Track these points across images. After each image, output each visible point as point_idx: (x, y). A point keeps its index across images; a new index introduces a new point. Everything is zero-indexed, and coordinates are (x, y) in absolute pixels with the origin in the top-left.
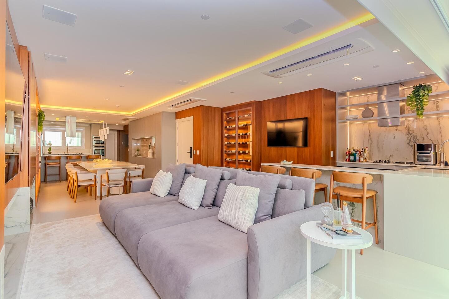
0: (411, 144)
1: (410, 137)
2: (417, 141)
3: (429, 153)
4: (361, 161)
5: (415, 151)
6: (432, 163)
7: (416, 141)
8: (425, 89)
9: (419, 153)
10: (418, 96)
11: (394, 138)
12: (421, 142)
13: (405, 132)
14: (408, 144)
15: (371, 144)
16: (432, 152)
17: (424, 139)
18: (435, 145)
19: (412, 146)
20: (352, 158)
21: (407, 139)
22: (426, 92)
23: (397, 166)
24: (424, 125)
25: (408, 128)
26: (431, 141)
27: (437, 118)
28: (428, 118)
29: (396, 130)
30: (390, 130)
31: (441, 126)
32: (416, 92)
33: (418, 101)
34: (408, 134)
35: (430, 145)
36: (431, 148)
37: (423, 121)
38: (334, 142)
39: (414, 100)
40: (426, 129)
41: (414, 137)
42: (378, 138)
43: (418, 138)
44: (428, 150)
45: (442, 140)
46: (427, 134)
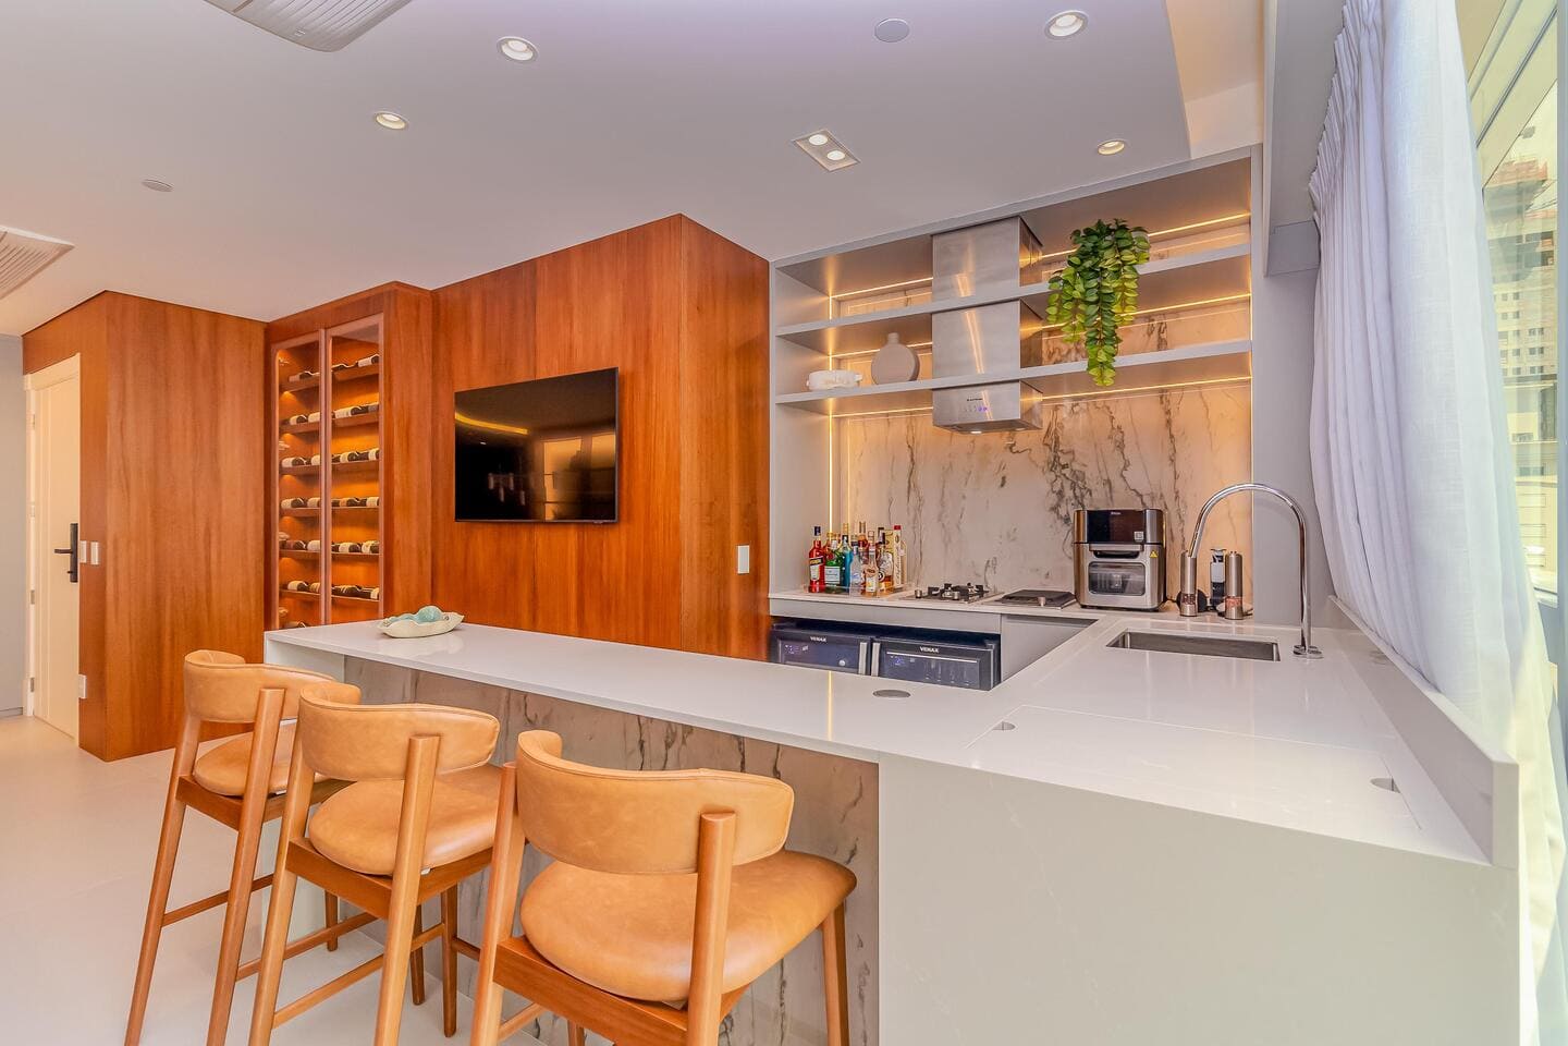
0: (1063, 512)
1: (1059, 482)
2: (1087, 496)
3: (1135, 555)
4: (868, 589)
5: (1078, 543)
6: (1147, 600)
7: (1083, 496)
8: (1122, 244)
9: (1095, 553)
10: (1098, 273)
11: (1002, 485)
12: (1098, 501)
13: (1042, 455)
14: (1054, 509)
15: (918, 509)
16: (1148, 548)
17: (1110, 488)
18: (1160, 514)
19: (1067, 520)
20: (833, 575)
21: (1048, 487)
22: (1128, 256)
23: (1010, 616)
24: (1113, 428)
25: (1053, 441)
26: (1139, 499)
27: (1161, 397)
28: (1126, 394)
29: (1011, 448)
30: (986, 448)
31: (1173, 429)
32: (1087, 259)
33: (1094, 298)
34: (1054, 465)
35: (1141, 514)
36: (1143, 529)
37: (1108, 408)
38: (754, 501)
39: (1077, 294)
40: (1120, 446)
41: (1077, 480)
42: (944, 482)
43: (1091, 484)
44: (1131, 540)
45: (1177, 493)
46: (1122, 467)
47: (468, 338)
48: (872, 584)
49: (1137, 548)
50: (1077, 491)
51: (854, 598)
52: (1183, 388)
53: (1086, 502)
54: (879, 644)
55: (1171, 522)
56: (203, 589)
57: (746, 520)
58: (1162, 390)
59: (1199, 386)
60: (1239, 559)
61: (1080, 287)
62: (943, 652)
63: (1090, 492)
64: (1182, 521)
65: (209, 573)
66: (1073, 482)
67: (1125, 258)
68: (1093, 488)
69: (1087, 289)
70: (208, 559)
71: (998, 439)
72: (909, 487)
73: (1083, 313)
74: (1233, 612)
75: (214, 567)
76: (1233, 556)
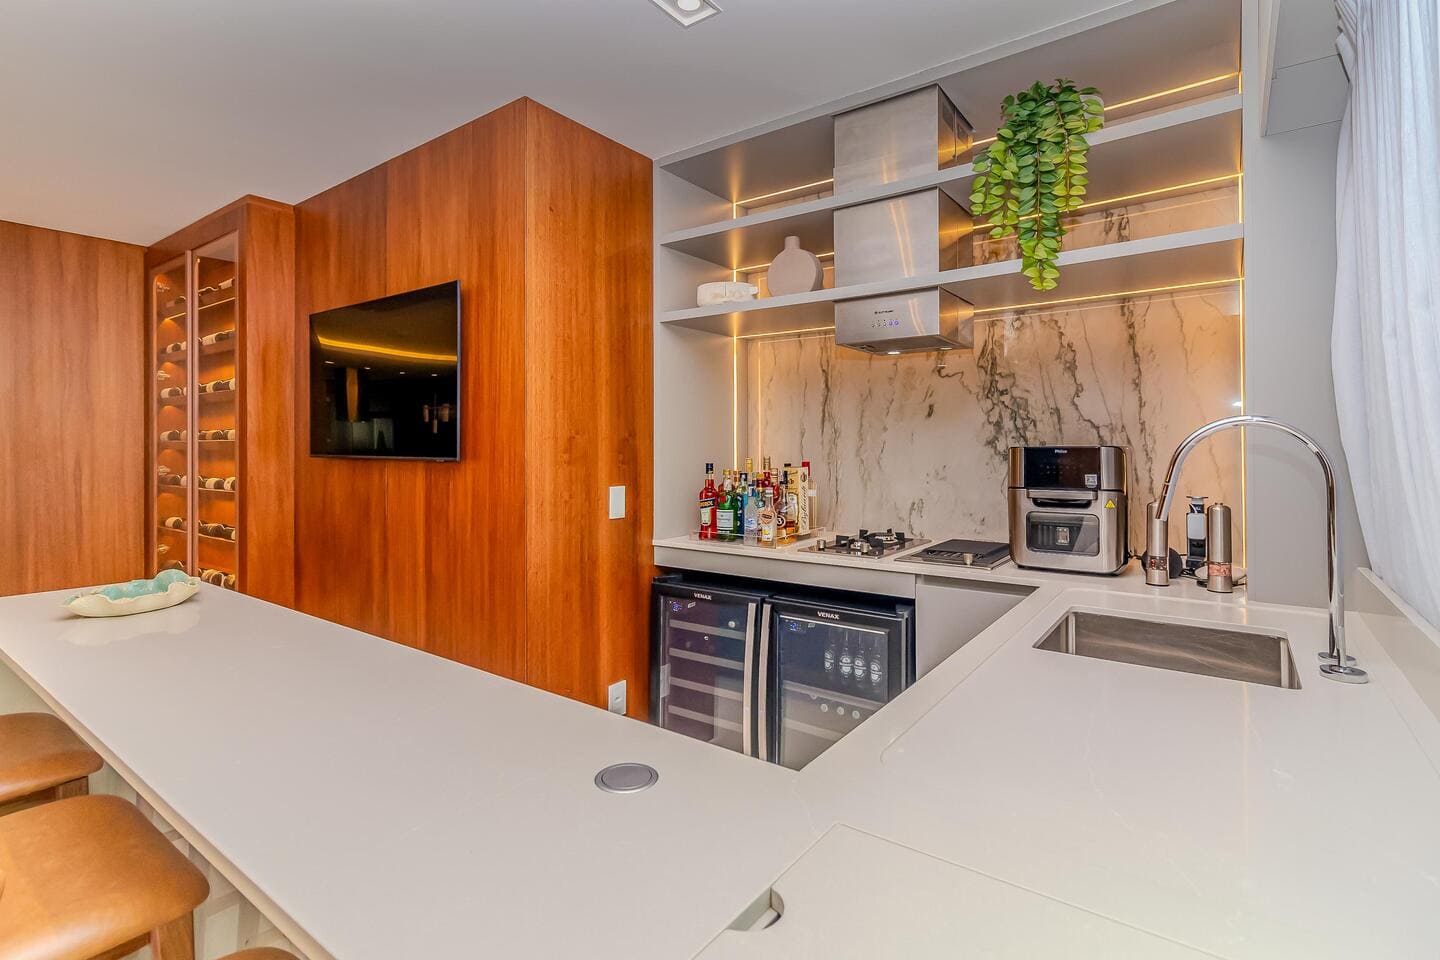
0: (1001, 446)
1: (997, 410)
2: (1031, 427)
3: (1087, 504)
4: (764, 538)
5: (1014, 487)
6: (1104, 561)
7: (1025, 428)
8: (1067, 108)
9: (1036, 501)
10: (1036, 146)
11: (930, 415)
12: (1043, 435)
13: (976, 379)
14: (991, 443)
15: (834, 442)
16: (1103, 496)
17: (1059, 418)
18: (1119, 453)
19: (1004, 457)
20: (725, 519)
21: (983, 418)
22: (1073, 122)
23: (930, 579)
24: (1062, 346)
25: (989, 362)
26: (1095, 432)
27: (1123, 307)
28: (1079, 304)
29: (939, 371)
30: (910, 372)
31: (1138, 345)
32: (1019, 131)
33: (1030, 179)
34: (990, 391)
35: (1094, 453)
36: (1097, 470)
37: (1056, 322)
38: (632, 434)
39: (1008, 175)
40: (1071, 368)
41: (1018, 409)
42: (863, 411)
43: (1035, 414)
44: (1081, 486)
45: (1143, 424)
46: (1073, 392)
47: (327, 257)
48: (769, 532)
49: (1090, 496)
50: (1019, 423)
51: (747, 548)
52: (1150, 296)
53: (1029, 434)
54: (769, 606)
55: (1136, 461)
56: (72, 526)
57: (621, 457)
58: (1124, 299)
59: (1171, 293)
60: (1227, 512)
61: (1012, 165)
62: (844, 618)
63: (1034, 423)
64: (1150, 459)
65: (79, 508)
66: (1013, 411)
67: (1069, 125)
68: (1038, 419)
69: (1020, 168)
70: (78, 495)
71: (922, 361)
72: (824, 416)
73: (1016, 199)
74: (1219, 582)
75: (85, 502)
76: (1218, 509)
